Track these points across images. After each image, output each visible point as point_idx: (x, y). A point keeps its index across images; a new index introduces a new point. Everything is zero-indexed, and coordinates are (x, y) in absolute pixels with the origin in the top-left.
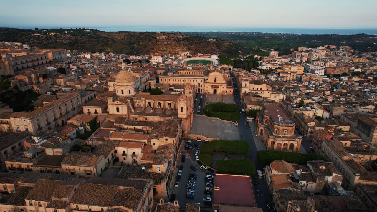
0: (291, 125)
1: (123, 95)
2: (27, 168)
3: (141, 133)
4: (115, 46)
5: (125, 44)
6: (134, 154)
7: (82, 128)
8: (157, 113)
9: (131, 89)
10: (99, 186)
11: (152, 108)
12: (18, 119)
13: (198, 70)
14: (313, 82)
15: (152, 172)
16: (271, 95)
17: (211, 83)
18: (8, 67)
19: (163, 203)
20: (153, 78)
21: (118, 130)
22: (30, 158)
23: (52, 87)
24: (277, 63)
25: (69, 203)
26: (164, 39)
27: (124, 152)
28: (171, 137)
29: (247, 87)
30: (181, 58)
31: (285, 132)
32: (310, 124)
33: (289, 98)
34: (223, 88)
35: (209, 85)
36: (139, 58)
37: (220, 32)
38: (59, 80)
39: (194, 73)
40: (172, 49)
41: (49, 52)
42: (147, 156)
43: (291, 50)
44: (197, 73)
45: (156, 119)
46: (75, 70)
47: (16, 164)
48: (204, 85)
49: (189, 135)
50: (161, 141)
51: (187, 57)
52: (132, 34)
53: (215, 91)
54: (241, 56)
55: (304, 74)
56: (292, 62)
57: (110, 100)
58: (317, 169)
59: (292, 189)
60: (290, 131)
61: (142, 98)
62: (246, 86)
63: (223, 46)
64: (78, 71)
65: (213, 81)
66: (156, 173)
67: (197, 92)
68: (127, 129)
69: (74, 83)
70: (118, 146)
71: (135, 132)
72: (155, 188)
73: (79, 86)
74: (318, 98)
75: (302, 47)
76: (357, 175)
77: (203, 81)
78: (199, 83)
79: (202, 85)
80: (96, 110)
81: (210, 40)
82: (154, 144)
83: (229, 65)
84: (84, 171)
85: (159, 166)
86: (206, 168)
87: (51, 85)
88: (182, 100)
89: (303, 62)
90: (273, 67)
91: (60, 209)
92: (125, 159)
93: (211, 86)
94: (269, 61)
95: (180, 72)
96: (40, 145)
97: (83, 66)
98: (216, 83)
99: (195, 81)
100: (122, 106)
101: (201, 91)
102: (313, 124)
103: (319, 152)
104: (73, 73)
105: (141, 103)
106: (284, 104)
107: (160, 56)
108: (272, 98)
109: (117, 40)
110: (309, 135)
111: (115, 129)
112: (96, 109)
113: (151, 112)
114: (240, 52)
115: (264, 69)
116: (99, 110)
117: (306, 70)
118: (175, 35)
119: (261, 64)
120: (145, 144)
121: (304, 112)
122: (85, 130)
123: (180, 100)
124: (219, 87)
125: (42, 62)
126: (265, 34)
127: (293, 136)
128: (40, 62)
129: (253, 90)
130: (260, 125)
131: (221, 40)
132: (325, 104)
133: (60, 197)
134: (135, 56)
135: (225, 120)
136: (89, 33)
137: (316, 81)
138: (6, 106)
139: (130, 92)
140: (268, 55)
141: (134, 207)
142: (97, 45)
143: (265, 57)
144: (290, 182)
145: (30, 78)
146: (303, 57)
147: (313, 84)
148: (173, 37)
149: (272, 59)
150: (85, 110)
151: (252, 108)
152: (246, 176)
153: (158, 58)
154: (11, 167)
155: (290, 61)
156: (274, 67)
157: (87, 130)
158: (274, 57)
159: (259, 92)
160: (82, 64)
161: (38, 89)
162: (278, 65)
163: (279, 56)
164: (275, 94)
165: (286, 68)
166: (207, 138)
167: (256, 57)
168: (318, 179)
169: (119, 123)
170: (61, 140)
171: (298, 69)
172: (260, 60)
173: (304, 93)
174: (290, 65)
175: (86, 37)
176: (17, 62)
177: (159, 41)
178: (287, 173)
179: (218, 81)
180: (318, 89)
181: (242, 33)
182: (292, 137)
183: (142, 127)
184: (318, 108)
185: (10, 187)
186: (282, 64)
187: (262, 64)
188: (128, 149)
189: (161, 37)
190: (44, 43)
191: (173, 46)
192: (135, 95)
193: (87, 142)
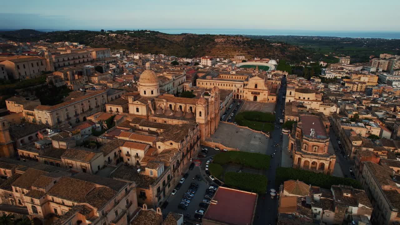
0: (323, 141)
1: (145, 95)
2: (34, 158)
3: (154, 135)
4: (172, 48)
5: (182, 46)
6: (137, 156)
7: (99, 125)
8: (176, 116)
9: (154, 89)
10: (78, 181)
11: (173, 111)
12: (40, 112)
13: (242, 74)
14: (385, 95)
15: (145, 176)
16: (320, 106)
17: (251, 89)
18: (49, 64)
19: (146, 209)
20: (190, 81)
21: (131, 130)
22: (39, 149)
23: (86, 84)
24: (344, 72)
25: (46, 194)
26: (222, 42)
27: (128, 152)
28: (176, 142)
29: (292, 95)
30: (234, 62)
31: (315, 148)
32: (356, 143)
33: (344, 112)
34: (265, 95)
35: (249, 91)
36: (189, 60)
37: (291, 36)
38: (94, 78)
39: (237, 78)
40: (230, 52)
41: (93, 51)
42: (148, 159)
43: (370, 57)
44: (240, 78)
45: (175, 122)
46: (113, 69)
47: (26, 153)
48: (243, 91)
49: (207, 142)
50: (166, 145)
51: (241, 61)
52: (192, 37)
53: (255, 98)
54: (304, 62)
55: (377, 86)
56: (365, 71)
57: (130, 100)
58: (340, 196)
59: (299, 215)
60: (321, 148)
61: (163, 100)
62: (290, 94)
63: (288, 51)
64: (116, 70)
65: (253, 87)
66: (149, 177)
67: (236, 98)
68: (142, 130)
69: (106, 82)
70: (122, 146)
71: (149, 134)
72: (144, 192)
73: (111, 85)
74: (383, 113)
75: (385, 54)
76: (393, 210)
77: (242, 87)
78: (239, 88)
79: (241, 91)
80: (117, 109)
81: (274, 44)
82: (159, 147)
83: (284, 71)
84: (80, 166)
85: (152, 170)
86: (213, 179)
87: (86, 82)
88: (201, 104)
89: (380, 72)
90: (339, 76)
91: (36, 198)
92: (129, 160)
93: (251, 92)
94: (334, 69)
95: (222, 76)
96: (50, 137)
97: (124, 66)
98: (257, 89)
99: (234, 86)
100: (141, 106)
101: (239, 97)
102: (359, 143)
103: (360, 177)
104: (110, 72)
105: (162, 104)
106: (334, 118)
107: (209, 59)
108: (321, 110)
109: (174, 42)
110: (352, 155)
111: (129, 129)
112: (117, 107)
113: (171, 115)
114: (307, 58)
115: (328, 78)
116: (121, 109)
117: (380, 81)
118: (234, 38)
119: (324, 72)
120: (151, 147)
121: (354, 128)
122: (102, 127)
123: (198, 103)
124: (259, 94)
125: (84, 60)
126: (343, 40)
127: (325, 154)
128: (81, 60)
129: (298, 100)
130: (291, 138)
131: (286, 44)
132: (390, 122)
133: (38, 187)
134: (185, 58)
135: (255, 130)
136: (149, 34)
137: (390, 94)
138: (37, 99)
139: (152, 93)
140: (337, 61)
141: (100, 206)
142: (153, 47)
143: (331, 65)
144: (299, 206)
145: (66, 75)
146: (382, 66)
147: (385, 97)
148: (232, 40)
149: (339, 67)
150: (108, 108)
151: (290, 120)
152: (253, 193)
153: (207, 60)
154: (22, 155)
155: (362, 70)
156: (341, 75)
157: (104, 127)
158: (343, 65)
159: (306, 102)
160: (123, 64)
161: (71, 85)
162: (345, 74)
163: (351, 63)
164: (325, 105)
165: (354, 77)
166: (226, 147)
167: (322, 64)
168: (337, 208)
169: (135, 124)
170: (70, 135)
171: (371, 79)
172: (326, 67)
173: (365, 107)
174: (361, 74)
175: (144, 39)
176: (59, 59)
177: (217, 44)
178: (300, 196)
179: (259, 88)
180: (387, 104)
181: (316, 38)
182: (323, 155)
183: (156, 129)
184: (375, 125)
185: (9, 173)
186: (350, 73)
187: (326, 71)
188: (132, 150)
189: (219, 40)
190: (105, 44)
191: (231, 49)
192: (159, 96)
193: (98, 139)
